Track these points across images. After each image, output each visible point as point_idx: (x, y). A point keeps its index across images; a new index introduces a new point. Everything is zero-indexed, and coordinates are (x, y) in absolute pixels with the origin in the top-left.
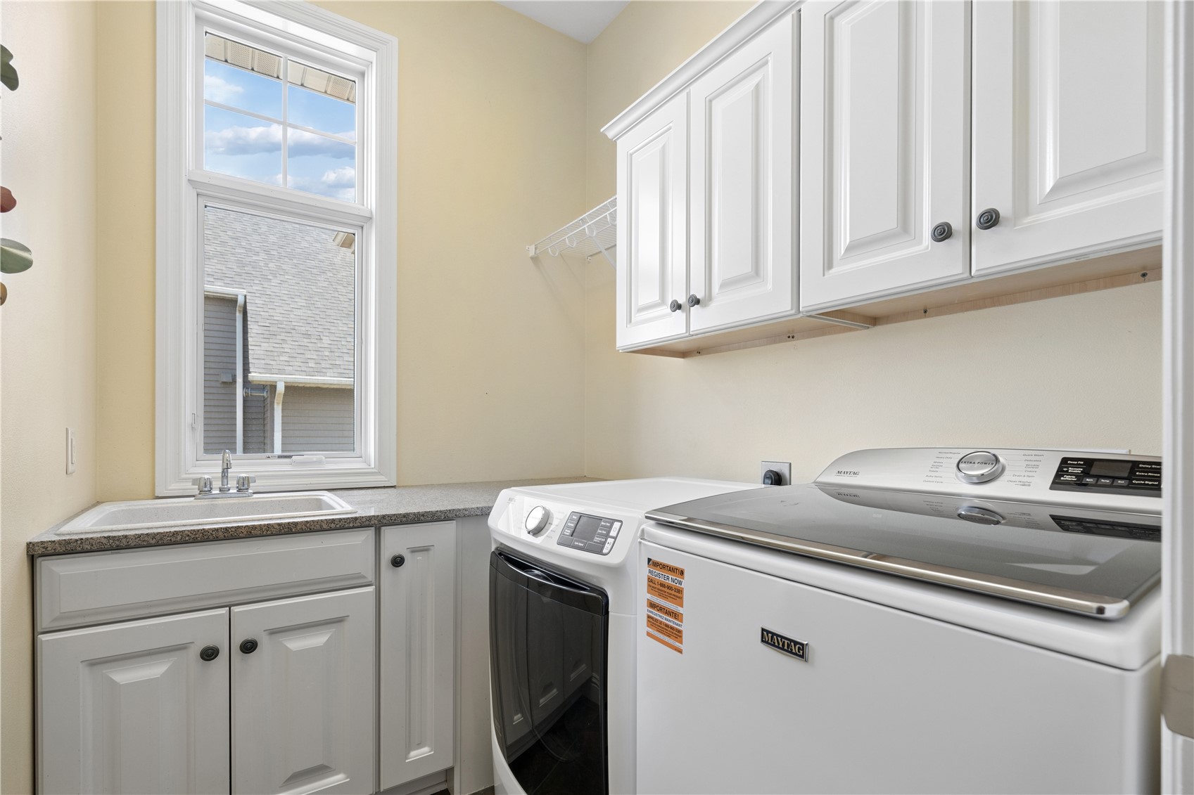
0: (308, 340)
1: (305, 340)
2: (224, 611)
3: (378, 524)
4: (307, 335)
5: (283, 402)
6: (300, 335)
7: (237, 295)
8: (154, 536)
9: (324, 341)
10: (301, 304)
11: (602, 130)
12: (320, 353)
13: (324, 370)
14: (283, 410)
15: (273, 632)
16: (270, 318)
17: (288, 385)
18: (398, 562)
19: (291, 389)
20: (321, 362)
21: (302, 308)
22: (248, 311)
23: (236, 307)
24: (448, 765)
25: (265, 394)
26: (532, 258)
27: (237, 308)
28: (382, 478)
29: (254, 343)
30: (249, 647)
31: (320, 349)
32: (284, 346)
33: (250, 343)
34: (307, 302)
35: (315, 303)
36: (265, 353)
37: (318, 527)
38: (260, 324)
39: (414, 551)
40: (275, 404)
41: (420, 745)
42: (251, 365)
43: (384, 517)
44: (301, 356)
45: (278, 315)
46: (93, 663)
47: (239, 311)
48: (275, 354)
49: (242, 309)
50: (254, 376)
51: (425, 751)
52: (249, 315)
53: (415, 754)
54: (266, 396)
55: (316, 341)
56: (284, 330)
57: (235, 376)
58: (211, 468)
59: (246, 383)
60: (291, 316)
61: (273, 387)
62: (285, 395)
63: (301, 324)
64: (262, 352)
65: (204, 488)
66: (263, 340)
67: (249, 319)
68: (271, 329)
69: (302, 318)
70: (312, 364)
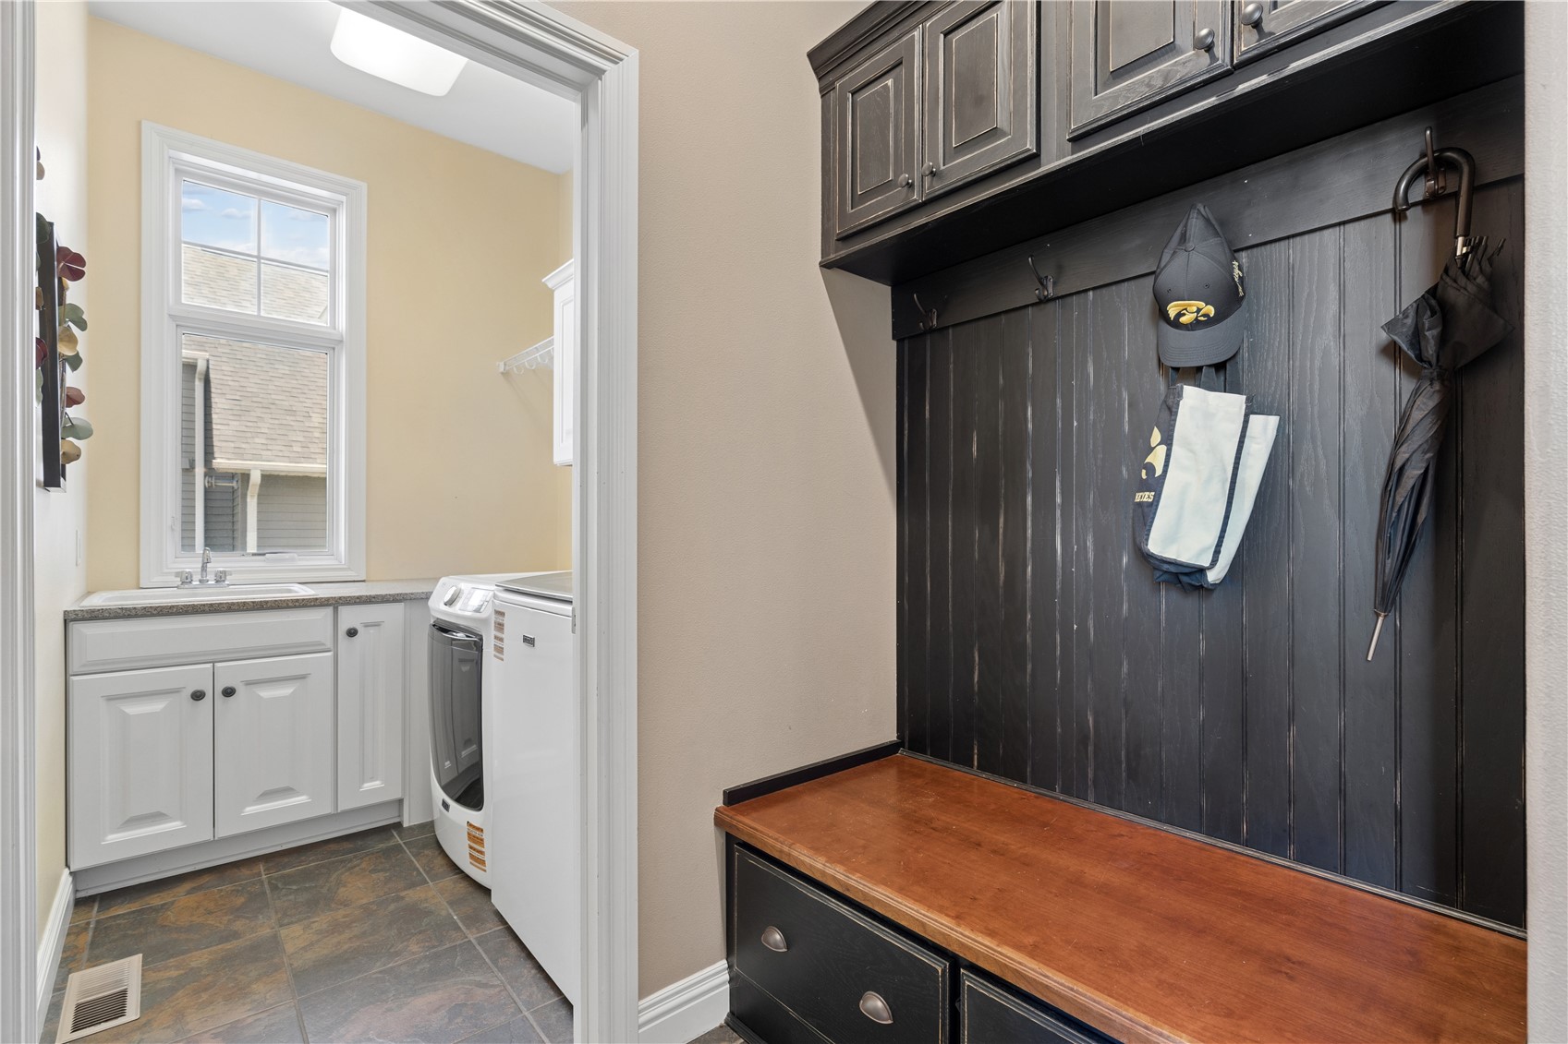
0: (293, 418)
1: (288, 418)
2: (210, 665)
3: (335, 603)
4: (291, 412)
5: (259, 495)
6: (283, 412)
7: (196, 359)
8: (156, 608)
9: (313, 419)
10: (283, 372)
11: (543, 280)
12: (309, 435)
13: (313, 456)
14: (259, 504)
15: (248, 683)
16: (241, 389)
17: (264, 473)
18: (352, 633)
19: (270, 480)
20: (310, 445)
21: (285, 376)
22: (212, 380)
23: (195, 373)
24: (399, 796)
25: (234, 484)
26: (502, 373)
27: (197, 375)
28: (350, 573)
29: (218, 421)
30: (229, 692)
31: (309, 429)
32: (259, 424)
33: (214, 421)
34: (292, 369)
35: (302, 370)
36: (235, 434)
37: (285, 605)
38: (228, 397)
39: (367, 625)
40: (249, 500)
41: (372, 779)
42: (216, 449)
43: (340, 598)
44: (282, 437)
45: (252, 385)
46: (110, 699)
47: (200, 379)
48: (249, 435)
49: (203, 377)
50: (220, 462)
51: (377, 784)
52: (212, 385)
53: (368, 786)
54: (236, 487)
55: (302, 419)
56: (260, 405)
57: (194, 461)
58: (192, 565)
59: (210, 471)
60: (270, 387)
61: (246, 477)
62: (261, 486)
63: (284, 398)
64: (230, 433)
65: (186, 580)
66: (231, 417)
67: (213, 390)
68: (242, 403)
69: (284, 389)
70: (297, 448)
